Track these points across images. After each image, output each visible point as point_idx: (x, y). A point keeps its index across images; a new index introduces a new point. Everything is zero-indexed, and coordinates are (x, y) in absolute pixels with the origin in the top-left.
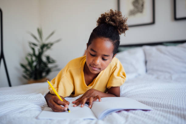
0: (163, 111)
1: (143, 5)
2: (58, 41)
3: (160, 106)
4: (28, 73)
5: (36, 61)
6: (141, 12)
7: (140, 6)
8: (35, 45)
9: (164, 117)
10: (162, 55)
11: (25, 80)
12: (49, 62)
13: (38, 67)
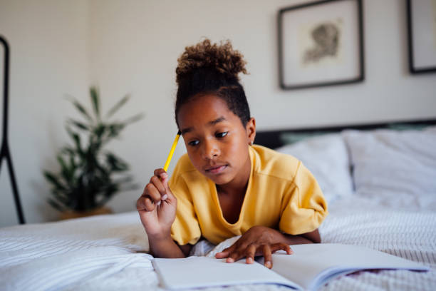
1: (336, 40)
2: (136, 119)
4: (62, 195)
5: (81, 165)
6: (333, 53)
7: (330, 42)
8: (81, 126)
11: (55, 212)
12: (116, 169)
13: (85, 180)
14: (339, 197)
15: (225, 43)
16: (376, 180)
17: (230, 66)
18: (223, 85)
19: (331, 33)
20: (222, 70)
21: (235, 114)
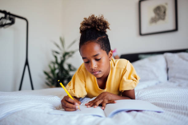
0: (175, 112)
1: (165, 12)
3: (173, 107)
4: (50, 80)
5: (58, 68)
6: (163, 19)
7: (162, 13)
8: (57, 53)
9: (175, 117)
10: (185, 62)
12: (71, 70)
13: (60, 74)
14: (160, 82)
15: (101, 16)
16: (177, 75)
17: (102, 28)
18: (99, 37)
19: (163, 10)
20: (99, 30)
21: (103, 50)
